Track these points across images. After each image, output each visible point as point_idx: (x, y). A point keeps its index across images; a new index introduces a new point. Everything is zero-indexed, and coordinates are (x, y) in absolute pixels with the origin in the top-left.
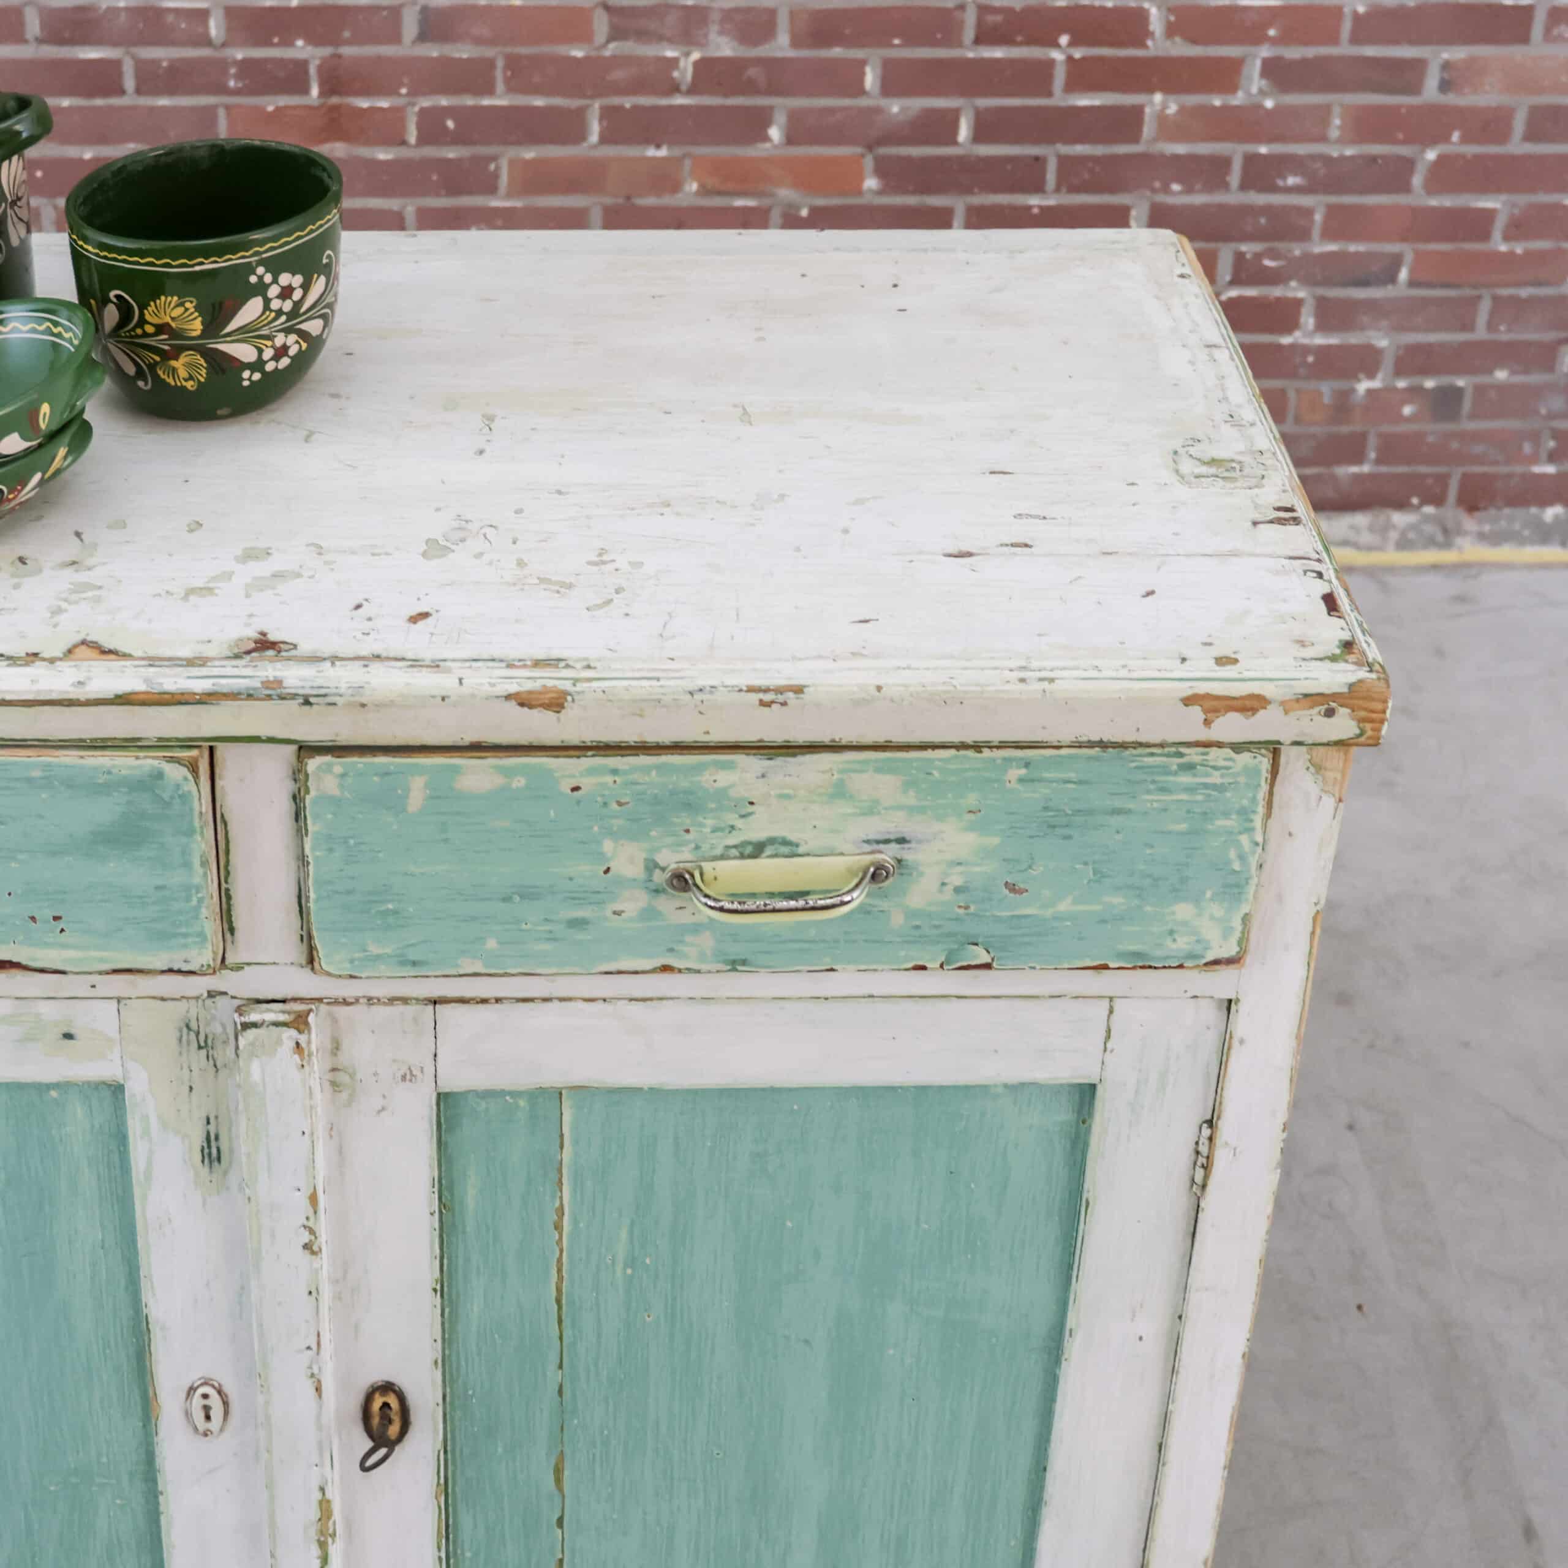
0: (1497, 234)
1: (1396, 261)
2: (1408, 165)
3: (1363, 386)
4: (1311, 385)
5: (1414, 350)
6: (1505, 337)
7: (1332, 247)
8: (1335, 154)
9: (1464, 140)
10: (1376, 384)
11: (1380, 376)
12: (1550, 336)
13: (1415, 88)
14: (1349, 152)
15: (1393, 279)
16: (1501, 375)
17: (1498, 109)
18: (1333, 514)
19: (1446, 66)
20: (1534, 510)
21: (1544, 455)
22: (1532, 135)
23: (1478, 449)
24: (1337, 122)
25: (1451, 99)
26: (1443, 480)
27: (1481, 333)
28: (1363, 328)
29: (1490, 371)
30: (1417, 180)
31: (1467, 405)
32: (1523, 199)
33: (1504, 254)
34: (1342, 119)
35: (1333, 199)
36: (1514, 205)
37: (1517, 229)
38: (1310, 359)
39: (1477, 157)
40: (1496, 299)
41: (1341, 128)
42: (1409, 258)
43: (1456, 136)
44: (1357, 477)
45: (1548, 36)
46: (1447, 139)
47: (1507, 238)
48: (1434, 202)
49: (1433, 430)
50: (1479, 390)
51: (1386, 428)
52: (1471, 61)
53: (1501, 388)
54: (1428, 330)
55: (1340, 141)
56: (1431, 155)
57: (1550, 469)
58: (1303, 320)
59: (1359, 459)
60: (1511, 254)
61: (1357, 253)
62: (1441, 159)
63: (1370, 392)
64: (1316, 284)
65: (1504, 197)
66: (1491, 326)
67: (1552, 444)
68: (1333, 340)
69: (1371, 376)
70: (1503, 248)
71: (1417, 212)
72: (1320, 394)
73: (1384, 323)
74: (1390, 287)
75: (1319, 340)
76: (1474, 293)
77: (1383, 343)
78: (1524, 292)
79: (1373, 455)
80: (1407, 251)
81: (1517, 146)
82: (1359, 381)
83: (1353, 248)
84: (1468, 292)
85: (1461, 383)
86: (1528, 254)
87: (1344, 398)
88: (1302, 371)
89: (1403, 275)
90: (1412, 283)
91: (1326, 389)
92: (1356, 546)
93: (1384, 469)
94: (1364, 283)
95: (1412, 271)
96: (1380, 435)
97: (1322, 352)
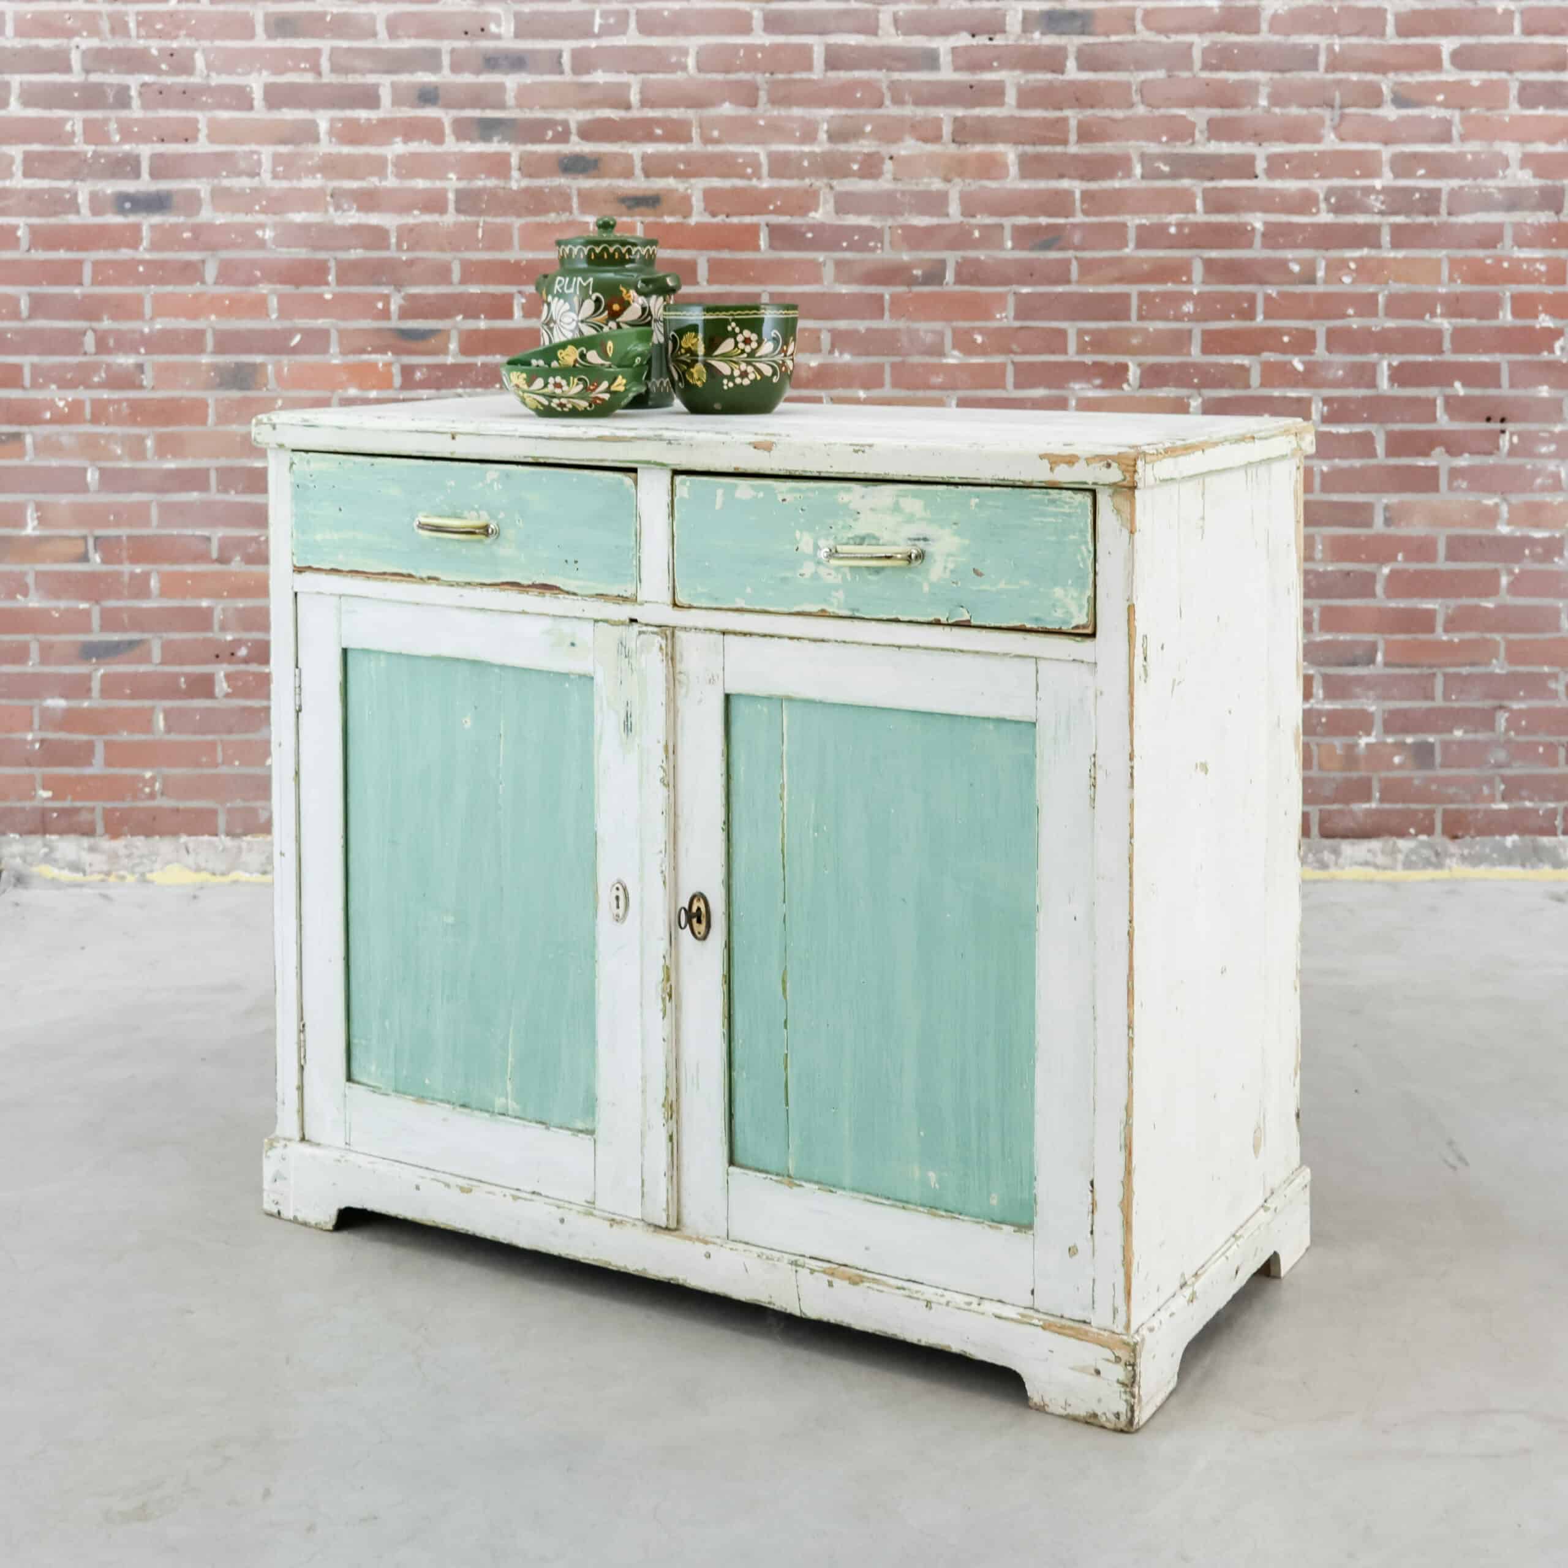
0: (1439, 629)
1: (1373, 648)
2: (1372, 577)
3: (1363, 741)
4: (1327, 740)
5: (1394, 714)
6: (1456, 705)
7: (1328, 637)
8: (1321, 570)
9: (1407, 559)
10: (1372, 739)
11: (1374, 733)
12: (1488, 704)
13: (1368, 524)
14: (1330, 568)
15: (1371, 661)
16: (1458, 734)
17: (1426, 537)
18: (1356, 841)
19: (1387, 508)
20: (1497, 838)
21: (1498, 796)
22: (1451, 556)
23: (1452, 790)
24: (1320, 547)
25: (1392, 531)
26: (1430, 814)
27: (1439, 702)
28: (1358, 697)
29: (1450, 731)
30: (1379, 589)
31: (1438, 758)
32: (1453, 603)
33: (1444, 642)
34: (1323, 546)
35: (1325, 602)
36: (1447, 607)
37: (1451, 625)
38: (1324, 720)
39: (1417, 573)
40: (1445, 675)
41: (1323, 551)
42: (1381, 646)
43: (1400, 557)
44: (1369, 813)
45: (1451, 488)
46: (1395, 559)
47: (1446, 630)
48: (1392, 604)
49: (1418, 776)
50: (1446, 745)
51: (1384, 774)
52: (1402, 504)
53: (1461, 743)
54: (1402, 699)
55: (1322, 560)
56: (1386, 570)
57: (1504, 806)
58: (1314, 690)
59: (1368, 799)
60: (1451, 642)
61: (1344, 642)
62: (1393, 573)
63: (1368, 745)
64: (1321, 664)
65: (1440, 601)
66: (1446, 697)
67: (1502, 787)
68: (1337, 706)
69: (1368, 734)
70: (1445, 638)
71: (1381, 611)
72: (1333, 747)
73: (1371, 693)
74: (1371, 666)
75: (1328, 706)
76: (1430, 671)
77: (1372, 708)
78: (1465, 670)
79: (1377, 795)
80: (1380, 639)
81: (1442, 564)
82: (1360, 737)
83: (1342, 637)
84: (1426, 671)
85: (1431, 739)
86: (1462, 641)
87: (1351, 748)
88: (1319, 729)
89: (1380, 657)
90: (1386, 664)
91: (1338, 743)
92: (1376, 866)
93: (1387, 806)
94: (1354, 664)
95: (1385, 655)
96: (1380, 780)
97: (1331, 714)
